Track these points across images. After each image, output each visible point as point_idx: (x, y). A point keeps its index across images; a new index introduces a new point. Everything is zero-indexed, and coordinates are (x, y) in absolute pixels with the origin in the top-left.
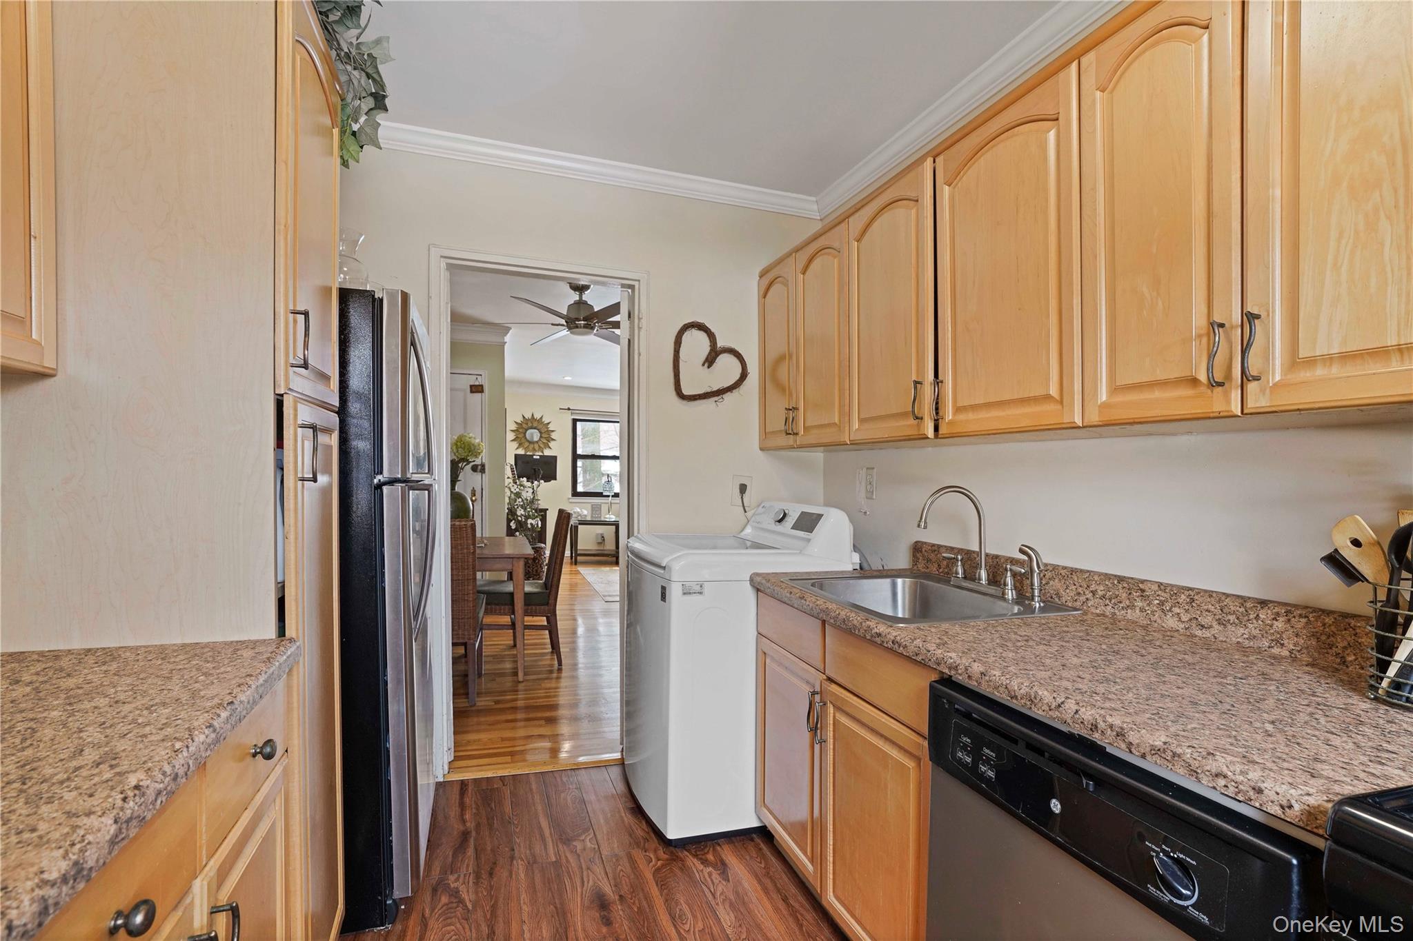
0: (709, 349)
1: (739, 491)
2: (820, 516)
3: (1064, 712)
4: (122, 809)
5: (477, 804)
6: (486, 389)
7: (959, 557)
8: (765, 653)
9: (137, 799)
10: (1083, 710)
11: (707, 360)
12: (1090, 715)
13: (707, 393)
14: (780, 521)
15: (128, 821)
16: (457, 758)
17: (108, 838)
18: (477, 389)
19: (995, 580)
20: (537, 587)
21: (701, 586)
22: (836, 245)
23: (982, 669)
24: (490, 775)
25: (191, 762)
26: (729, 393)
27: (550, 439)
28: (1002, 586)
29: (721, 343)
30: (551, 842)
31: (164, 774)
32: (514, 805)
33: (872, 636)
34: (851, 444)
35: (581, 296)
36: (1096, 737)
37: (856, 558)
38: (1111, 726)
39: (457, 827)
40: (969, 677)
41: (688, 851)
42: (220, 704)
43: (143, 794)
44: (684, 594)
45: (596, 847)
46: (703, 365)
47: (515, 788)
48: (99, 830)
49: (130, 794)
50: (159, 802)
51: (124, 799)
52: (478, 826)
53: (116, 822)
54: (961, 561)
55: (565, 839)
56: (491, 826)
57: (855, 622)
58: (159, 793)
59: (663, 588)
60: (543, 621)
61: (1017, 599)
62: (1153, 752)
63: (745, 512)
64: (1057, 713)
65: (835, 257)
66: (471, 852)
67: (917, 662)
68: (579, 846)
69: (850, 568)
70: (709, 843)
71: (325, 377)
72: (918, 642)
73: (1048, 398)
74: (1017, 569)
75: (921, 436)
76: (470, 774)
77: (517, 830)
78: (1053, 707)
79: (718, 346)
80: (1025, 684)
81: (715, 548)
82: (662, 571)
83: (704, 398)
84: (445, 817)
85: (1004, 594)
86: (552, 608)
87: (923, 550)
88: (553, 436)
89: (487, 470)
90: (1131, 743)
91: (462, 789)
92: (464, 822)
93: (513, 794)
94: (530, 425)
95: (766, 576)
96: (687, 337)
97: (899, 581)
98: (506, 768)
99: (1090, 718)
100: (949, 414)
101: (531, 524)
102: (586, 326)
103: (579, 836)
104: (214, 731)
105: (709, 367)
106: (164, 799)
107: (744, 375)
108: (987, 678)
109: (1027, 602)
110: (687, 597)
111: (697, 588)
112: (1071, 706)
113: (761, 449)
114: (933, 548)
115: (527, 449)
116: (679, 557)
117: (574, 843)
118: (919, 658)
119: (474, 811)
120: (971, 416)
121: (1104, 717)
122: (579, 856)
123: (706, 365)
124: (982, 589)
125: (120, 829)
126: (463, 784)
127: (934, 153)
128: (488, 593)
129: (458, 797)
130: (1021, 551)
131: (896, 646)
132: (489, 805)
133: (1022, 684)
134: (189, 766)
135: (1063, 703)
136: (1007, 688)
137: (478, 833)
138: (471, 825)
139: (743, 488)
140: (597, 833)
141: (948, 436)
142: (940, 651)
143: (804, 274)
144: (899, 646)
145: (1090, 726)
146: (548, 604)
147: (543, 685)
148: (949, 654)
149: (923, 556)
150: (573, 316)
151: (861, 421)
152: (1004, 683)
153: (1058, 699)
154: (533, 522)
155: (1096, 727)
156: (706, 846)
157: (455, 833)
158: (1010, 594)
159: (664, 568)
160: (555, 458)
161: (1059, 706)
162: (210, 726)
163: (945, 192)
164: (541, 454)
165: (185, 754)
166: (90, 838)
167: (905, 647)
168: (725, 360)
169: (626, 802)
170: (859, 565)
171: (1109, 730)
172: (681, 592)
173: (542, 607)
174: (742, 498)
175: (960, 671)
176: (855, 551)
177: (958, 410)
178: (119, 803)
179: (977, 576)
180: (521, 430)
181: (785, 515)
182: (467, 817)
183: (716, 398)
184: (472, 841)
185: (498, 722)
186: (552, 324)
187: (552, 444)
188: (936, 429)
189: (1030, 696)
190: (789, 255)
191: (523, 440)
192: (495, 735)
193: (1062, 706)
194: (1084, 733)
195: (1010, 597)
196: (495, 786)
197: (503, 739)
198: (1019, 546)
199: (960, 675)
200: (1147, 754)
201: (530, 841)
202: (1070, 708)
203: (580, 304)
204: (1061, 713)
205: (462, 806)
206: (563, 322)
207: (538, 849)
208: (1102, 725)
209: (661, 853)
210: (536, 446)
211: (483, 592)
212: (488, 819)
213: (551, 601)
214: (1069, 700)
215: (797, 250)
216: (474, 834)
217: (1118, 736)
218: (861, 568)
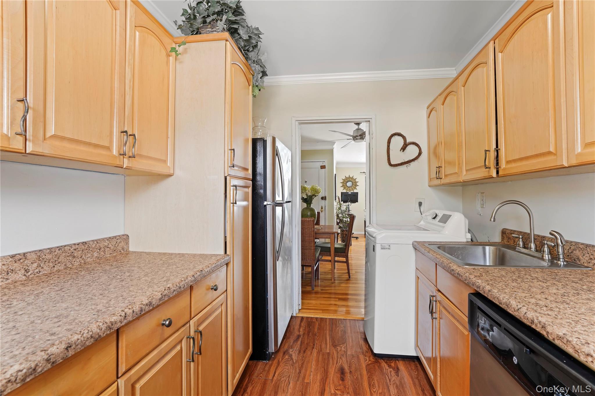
0: (403, 143)
1: (418, 205)
2: (450, 216)
3: (520, 313)
4: (164, 292)
5: (305, 326)
6: (326, 167)
7: (521, 237)
8: (418, 278)
9: (168, 290)
10: (529, 312)
11: (402, 148)
12: (531, 316)
13: (402, 163)
14: (434, 218)
15: (165, 295)
16: (302, 309)
17: (159, 298)
18: (323, 167)
19: (539, 249)
20: (342, 246)
21: (389, 246)
22: (455, 90)
23: (489, 289)
24: (312, 316)
25: (185, 285)
26: (413, 162)
27: (356, 185)
28: (542, 252)
29: (408, 141)
30: (329, 345)
31: (177, 286)
32: (319, 329)
33: (450, 271)
34: (463, 182)
35: (358, 127)
36: (533, 326)
37: (469, 236)
38: (540, 322)
39: (296, 333)
40: (484, 292)
41: (383, 360)
42: (198, 271)
43: (170, 290)
44: (382, 249)
45: (346, 350)
46: (400, 151)
47: (320, 323)
48: (157, 296)
49: (167, 289)
50: (174, 293)
51: (165, 290)
52: (304, 334)
53: (161, 295)
54: (522, 238)
55: (335, 346)
56: (308, 335)
57: (445, 264)
58: (174, 291)
59: (374, 246)
60: (344, 259)
61: (551, 259)
62: (558, 338)
63: (422, 214)
64: (517, 313)
65: (455, 95)
66: (299, 342)
67: (466, 283)
68: (339, 348)
69: (465, 240)
70: (394, 359)
71: (246, 169)
72: (467, 274)
73: (550, 153)
74: (549, 243)
75: (490, 177)
76: (305, 315)
77: (318, 338)
78: (516, 310)
79: (407, 142)
80: (506, 297)
81: (400, 230)
82: (373, 239)
83: (401, 165)
84: (293, 329)
85: (543, 256)
86: (346, 254)
87: (506, 233)
88: (358, 184)
89: (327, 199)
90: (548, 332)
91: (301, 320)
92: (299, 331)
93: (319, 325)
94: (348, 180)
95: (418, 243)
96: (393, 139)
97: (487, 248)
98: (319, 315)
99: (531, 317)
100: (503, 164)
101: (345, 221)
102: (360, 139)
103: (341, 345)
104: (194, 278)
105: (403, 151)
106: (176, 293)
107: (420, 154)
108: (491, 293)
109: (555, 261)
110: (383, 250)
111: (388, 247)
112: (524, 310)
113: (429, 186)
114: (511, 232)
115: (347, 190)
116: (382, 232)
117: (338, 347)
118: (466, 282)
119: (304, 328)
120: (513, 165)
121: (538, 317)
122: (338, 352)
123: (402, 150)
124: (531, 253)
125: (162, 297)
126: (302, 318)
127: (494, 39)
128: (321, 247)
129: (299, 323)
130: (551, 234)
131: (459, 276)
132: (310, 327)
133: (505, 297)
134: (185, 286)
135: (520, 308)
136: (498, 299)
137: (303, 336)
138: (301, 333)
139: (420, 204)
140: (347, 345)
141: (503, 176)
142: (474, 279)
143: (443, 105)
144: (460, 276)
145: (531, 321)
146: (345, 252)
147: (341, 285)
148: (478, 281)
149: (506, 236)
150: (355, 135)
151: (467, 171)
152: (497, 296)
153: (519, 306)
154: (346, 219)
155: (533, 322)
156: (392, 360)
157: (296, 335)
158: (547, 257)
159: (374, 237)
160: (357, 193)
161: (518, 309)
162: (193, 276)
163: (499, 56)
164: (352, 192)
165: (184, 282)
166: (154, 297)
167: (462, 276)
168: (410, 148)
169: (362, 335)
170: (470, 239)
171: (539, 324)
172: (380, 248)
173: (343, 254)
174: (420, 208)
175: (481, 289)
176: (469, 233)
177: (508, 162)
178: (163, 290)
179: (529, 246)
180: (345, 182)
181: (436, 215)
182: (301, 330)
183: (407, 165)
184: (300, 339)
185: (320, 297)
186: (347, 139)
187: (357, 187)
188: (498, 172)
189: (507, 303)
190: (437, 97)
191: (346, 186)
192: (318, 302)
193: (520, 309)
194: (529, 324)
195: (547, 258)
196: (314, 321)
197: (321, 304)
198: (550, 231)
199: (481, 291)
200: (555, 339)
201: (321, 343)
202: (523, 311)
203: (358, 129)
204: (519, 313)
205: (300, 326)
206: (352, 138)
207: (323, 346)
208: (536, 321)
209: (371, 358)
210: (351, 189)
211: (320, 247)
212: (308, 332)
213: (346, 252)
214: (524, 307)
215: (440, 95)
216: (302, 336)
217: (542, 327)
218: (472, 240)
